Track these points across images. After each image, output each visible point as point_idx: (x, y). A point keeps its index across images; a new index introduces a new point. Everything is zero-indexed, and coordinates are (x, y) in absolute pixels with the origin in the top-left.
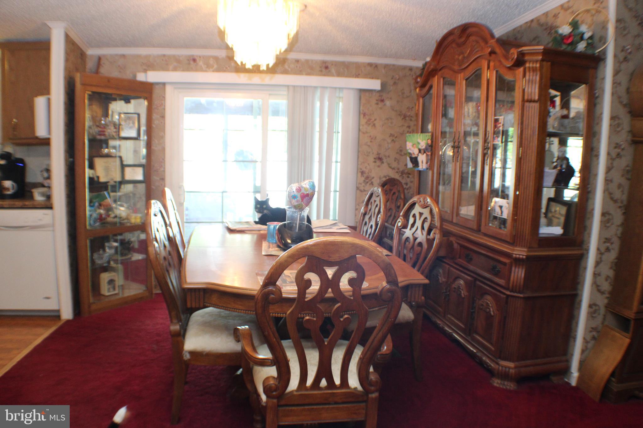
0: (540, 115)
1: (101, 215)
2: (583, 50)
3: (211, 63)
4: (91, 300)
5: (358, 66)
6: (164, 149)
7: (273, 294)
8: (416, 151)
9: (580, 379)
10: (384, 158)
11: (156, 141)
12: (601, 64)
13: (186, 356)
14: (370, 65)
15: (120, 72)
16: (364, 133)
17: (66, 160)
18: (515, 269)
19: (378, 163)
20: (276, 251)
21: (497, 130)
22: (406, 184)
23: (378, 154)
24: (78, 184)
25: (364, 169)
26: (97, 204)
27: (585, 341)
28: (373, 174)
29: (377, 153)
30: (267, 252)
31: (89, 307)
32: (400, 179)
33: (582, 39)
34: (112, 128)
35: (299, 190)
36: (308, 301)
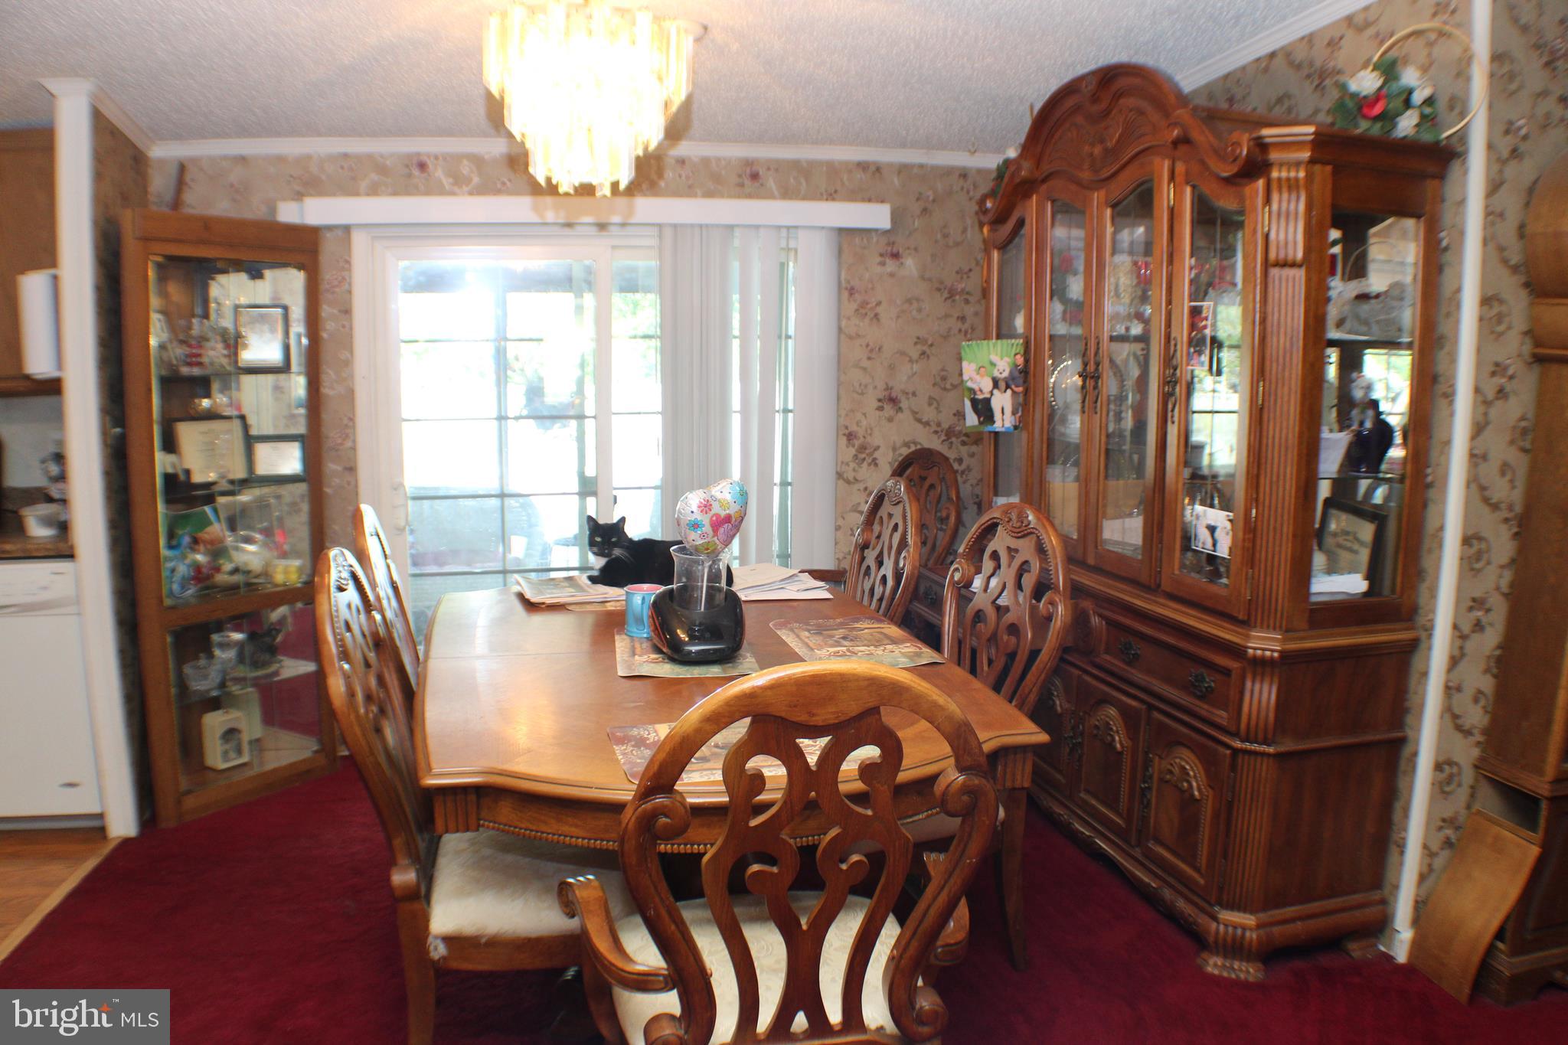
0: (1307, 298)
1: (197, 568)
2: (1413, 133)
3: (465, 172)
4: (184, 783)
5: (833, 169)
6: (350, 394)
7: (666, 816)
8: (986, 385)
9: (1417, 945)
10: (903, 399)
11: (331, 372)
12: (1455, 167)
13: (436, 949)
14: (863, 166)
15: (234, 200)
16: (851, 338)
17: (104, 433)
18: (1253, 685)
19: (889, 411)
20: (652, 665)
21: (1196, 335)
22: (960, 461)
23: (888, 388)
24: (138, 495)
25: (853, 428)
26: (186, 540)
27: (1428, 851)
28: (876, 440)
29: (885, 386)
30: (629, 667)
31: (179, 802)
32: (943, 449)
33: (1407, 104)
34: (220, 346)
35: (706, 507)
36: (756, 826)
